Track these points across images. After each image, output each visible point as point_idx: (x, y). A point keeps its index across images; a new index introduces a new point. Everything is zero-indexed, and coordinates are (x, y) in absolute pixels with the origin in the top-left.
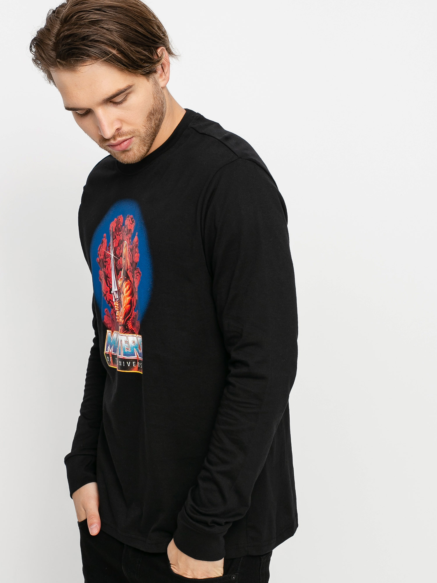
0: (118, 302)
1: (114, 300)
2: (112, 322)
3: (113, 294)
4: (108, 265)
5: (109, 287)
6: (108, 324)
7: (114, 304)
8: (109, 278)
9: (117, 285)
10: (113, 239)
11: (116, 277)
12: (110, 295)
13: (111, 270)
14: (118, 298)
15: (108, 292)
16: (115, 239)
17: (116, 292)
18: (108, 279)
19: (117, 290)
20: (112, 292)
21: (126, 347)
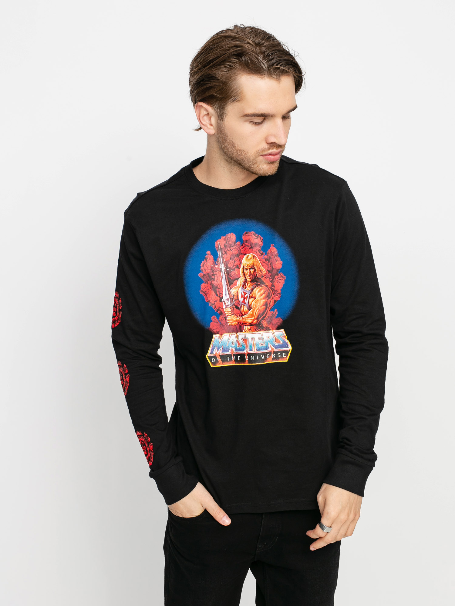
0: (230, 308)
1: (224, 307)
2: (220, 326)
3: (224, 302)
4: (218, 277)
5: (220, 296)
6: (214, 329)
7: (224, 310)
8: (219, 288)
9: (229, 293)
10: (222, 254)
11: (229, 286)
12: (220, 303)
13: (222, 281)
14: (230, 304)
15: (217, 301)
16: (226, 254)
17: (228, 299)
18: (217, 289)
19: (228, 297)
20: (222, 300)
21: (260, 343)
